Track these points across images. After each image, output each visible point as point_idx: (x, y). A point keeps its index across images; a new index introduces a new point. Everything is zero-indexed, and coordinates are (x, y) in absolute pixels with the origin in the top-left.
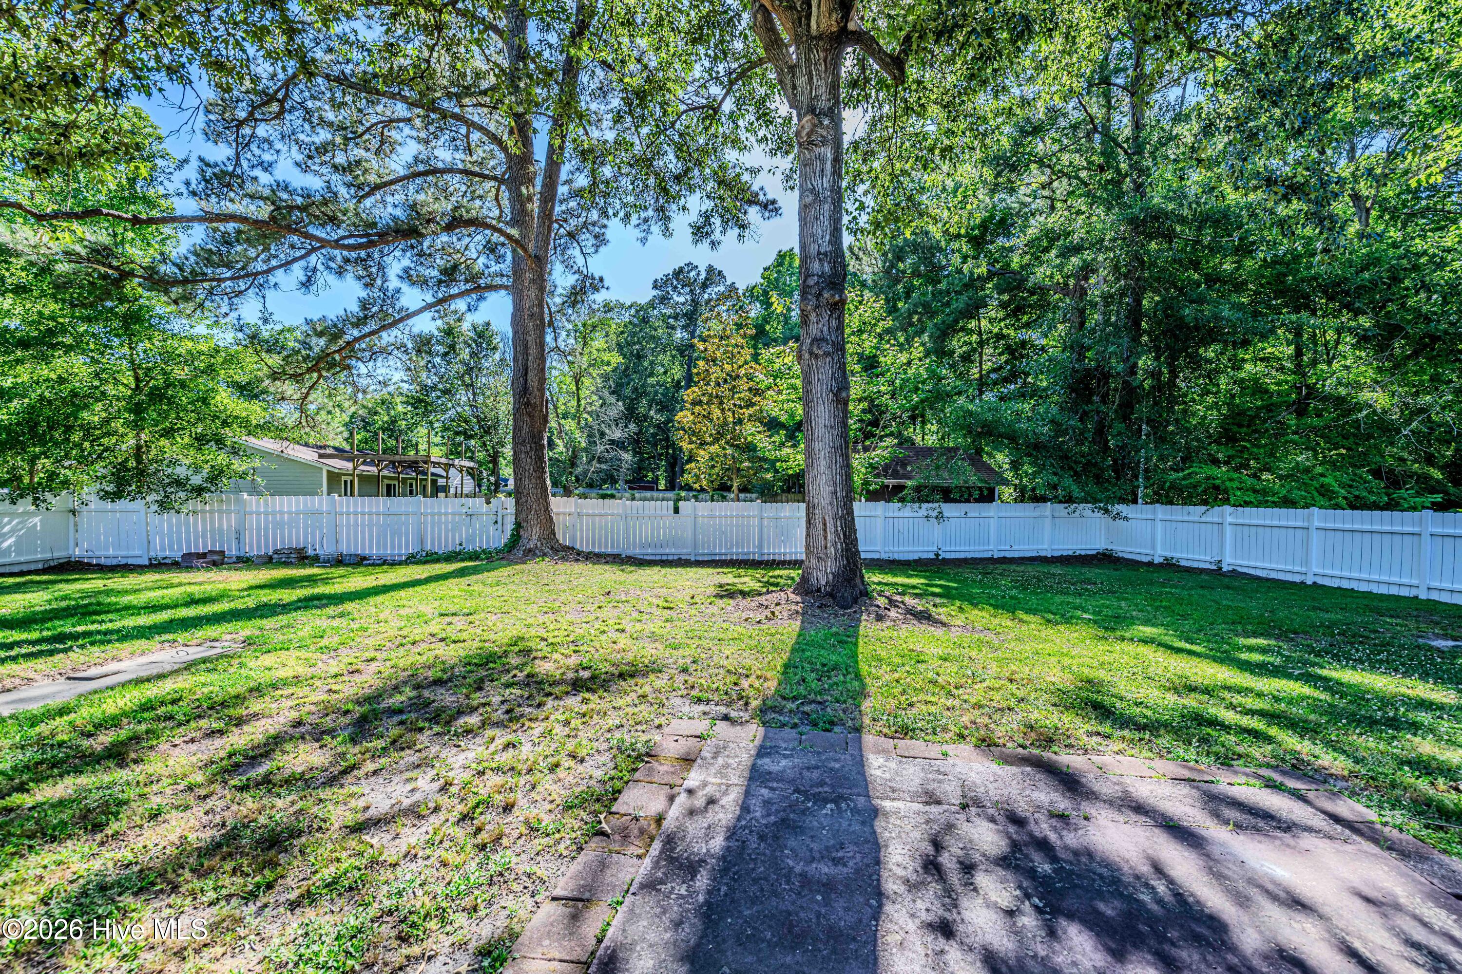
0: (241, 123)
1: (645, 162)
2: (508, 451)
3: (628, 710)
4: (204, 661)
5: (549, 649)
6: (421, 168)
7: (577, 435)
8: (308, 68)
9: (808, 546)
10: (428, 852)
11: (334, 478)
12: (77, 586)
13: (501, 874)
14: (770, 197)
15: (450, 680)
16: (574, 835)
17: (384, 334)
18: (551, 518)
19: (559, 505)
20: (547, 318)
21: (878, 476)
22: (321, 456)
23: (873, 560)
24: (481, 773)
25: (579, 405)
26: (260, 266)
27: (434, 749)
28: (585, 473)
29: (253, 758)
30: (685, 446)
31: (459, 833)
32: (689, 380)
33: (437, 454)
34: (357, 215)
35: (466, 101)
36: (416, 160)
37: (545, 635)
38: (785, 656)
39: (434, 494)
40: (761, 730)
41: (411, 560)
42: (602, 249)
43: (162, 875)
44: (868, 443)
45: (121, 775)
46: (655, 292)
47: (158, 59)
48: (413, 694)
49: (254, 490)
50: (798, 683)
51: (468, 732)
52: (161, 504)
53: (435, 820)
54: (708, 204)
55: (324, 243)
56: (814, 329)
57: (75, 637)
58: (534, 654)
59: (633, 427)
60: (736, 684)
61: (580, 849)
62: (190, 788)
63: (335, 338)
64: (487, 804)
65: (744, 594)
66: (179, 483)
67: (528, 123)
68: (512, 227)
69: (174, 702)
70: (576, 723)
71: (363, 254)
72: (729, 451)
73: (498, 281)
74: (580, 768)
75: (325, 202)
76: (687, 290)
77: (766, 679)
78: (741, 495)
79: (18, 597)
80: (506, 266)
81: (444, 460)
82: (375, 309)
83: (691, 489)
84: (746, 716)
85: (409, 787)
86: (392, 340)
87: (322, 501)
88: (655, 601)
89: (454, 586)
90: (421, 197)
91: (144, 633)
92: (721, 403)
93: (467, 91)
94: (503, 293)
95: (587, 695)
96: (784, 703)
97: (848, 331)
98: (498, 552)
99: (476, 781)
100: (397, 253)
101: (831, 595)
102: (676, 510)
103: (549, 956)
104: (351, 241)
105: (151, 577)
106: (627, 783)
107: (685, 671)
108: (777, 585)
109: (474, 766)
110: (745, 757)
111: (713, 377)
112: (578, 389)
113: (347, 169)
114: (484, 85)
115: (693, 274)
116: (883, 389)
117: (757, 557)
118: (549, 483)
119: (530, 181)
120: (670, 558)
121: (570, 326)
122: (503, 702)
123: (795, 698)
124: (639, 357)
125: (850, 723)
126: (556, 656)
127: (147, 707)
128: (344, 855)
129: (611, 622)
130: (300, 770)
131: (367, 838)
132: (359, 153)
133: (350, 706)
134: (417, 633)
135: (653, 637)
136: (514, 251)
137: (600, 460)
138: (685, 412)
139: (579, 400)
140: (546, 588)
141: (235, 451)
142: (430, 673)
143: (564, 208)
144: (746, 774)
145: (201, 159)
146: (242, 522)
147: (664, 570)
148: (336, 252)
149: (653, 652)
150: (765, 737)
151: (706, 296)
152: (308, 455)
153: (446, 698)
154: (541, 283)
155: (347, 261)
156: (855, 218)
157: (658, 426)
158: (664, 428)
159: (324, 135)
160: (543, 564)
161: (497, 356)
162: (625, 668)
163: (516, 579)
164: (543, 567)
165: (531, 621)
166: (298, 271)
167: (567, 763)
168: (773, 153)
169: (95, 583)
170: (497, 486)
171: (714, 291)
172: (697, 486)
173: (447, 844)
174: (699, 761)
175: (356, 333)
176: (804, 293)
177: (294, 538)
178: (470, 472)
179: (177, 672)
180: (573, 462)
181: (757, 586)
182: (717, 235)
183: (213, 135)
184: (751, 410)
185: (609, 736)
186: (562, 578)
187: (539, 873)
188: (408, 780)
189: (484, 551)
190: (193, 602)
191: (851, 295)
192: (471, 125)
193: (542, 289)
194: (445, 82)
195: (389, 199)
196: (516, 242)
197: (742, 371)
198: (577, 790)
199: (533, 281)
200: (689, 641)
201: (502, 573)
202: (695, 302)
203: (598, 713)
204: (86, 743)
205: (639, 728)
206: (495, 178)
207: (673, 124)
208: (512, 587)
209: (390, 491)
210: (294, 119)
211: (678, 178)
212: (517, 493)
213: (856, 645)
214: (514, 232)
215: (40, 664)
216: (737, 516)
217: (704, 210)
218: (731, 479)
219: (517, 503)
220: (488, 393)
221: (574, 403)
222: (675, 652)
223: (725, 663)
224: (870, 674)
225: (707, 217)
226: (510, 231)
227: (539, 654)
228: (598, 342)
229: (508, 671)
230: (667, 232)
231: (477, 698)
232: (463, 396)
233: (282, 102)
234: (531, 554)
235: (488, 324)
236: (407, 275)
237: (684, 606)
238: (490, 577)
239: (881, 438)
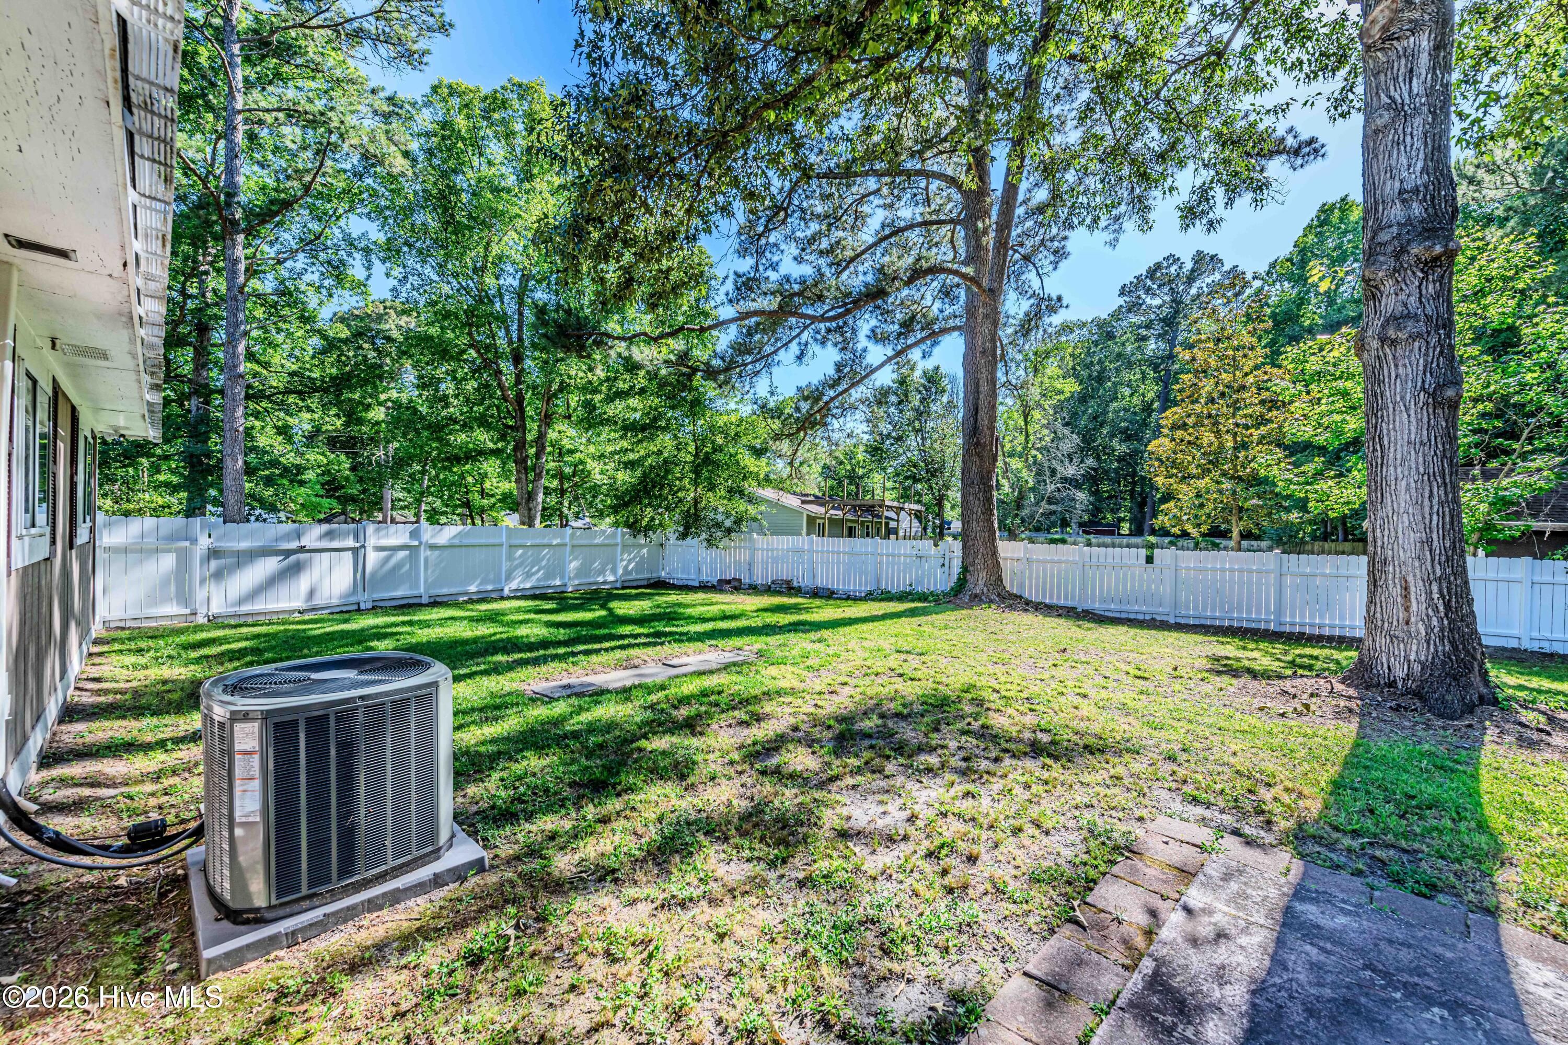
0: (760, 236)
1: (1118, 152)
2: (954, 494)
3: (1097, 789)
4: (735, 664)
5: (1003, 702)
6: (887, 231)
7: (1024, 474)
8: (806, 172)
9: (1370, 619)
10: (901, 877)
11: (811, 520)
12: (664, 599)
13: (969, 925)
14: (1305, 136)
15: (909, 715)
16: (1044, 913)
17: (853, 391)
18: (998, 563)
19: (1007, 549)
20: (999, 352)
21: (1518, 515)
22: (803, 502)
23: (1504, 649)
24: (944, 815)
25: (1027, 442)
26: (768, 349)
27: (899, 780)
28: (1032, 516)
29: (768, 750)
30: (1160, 481)
31: (925, 866)
32: (1167, 401)
33: (890, 498)
34: (838, 288)
35: (928, 154)
36: (883, 226)
37: (997, 687)
38: (1333, 771)
39: (887, 536)
40: (1297, 866)
41: (869, 597)
42: (1061, 265)
43: (719, 825)
44: (1494, 464)
45: (694, 742)
46: (1121, 301)
47: (716, 204)
48: (880, 722)
49: (761, 532)
50: (1361, 812)
51: (929, 770)
52: (708, 541)
53: (905, 849)
54: (1206, 175)
55: (814, 319)
56: (1389, 304)
57: (666, 634)
58: (987, 705)
59: (1090, 462)
60: (1250, 791)
61: (1052, 931)
62: (731, 763)
63: (817, 400)
64: (951, 847)
65: (1254, 675)
66: (718, 525)
67: (985, 155)
68: (967, 265)
69: (719, 693)
70: (1037, 788)
71: (841, 322)
72: (1227, 485)
73: (951, 323)
74: (1046, 840)
75: (816, 285)
76: (1166, 289)
77: (1301, 795)
78: (1245, 543)
79: (636, 603)
80: (958, 308)
81: (895, 504)
82: (846, 370)
83: (1167, 533)
84: (1269, 839)
85: (881, 809)
86: (858, 396)
87: (803, 541)
88: (1123, 667)
89: (906, 626)
90: (887, 259)
91: (700, 637)
92: (1216, 424)
93: (929, 144)
94: (956, 334)
95: (1049, 761)
96: (1335, 835)
97: (1455, 297)
98: (945, 595)
99: (940, 821)
100: (867, 316)
101: (1417, 694)
102: (1150, 560)
103: (1026, 1035)
104: (831, 314)
105: (700, 596)
106: (1104, 874)
107: (1171, 758)
108: (1310, 668)
109: (937, 805)
110: (1273, 893)
111: (1204, 392)
112: (1026, 423)
113: (830, 251)
114: (945, 131)
115: (1173, 270)
116: (1529, 377)
117: (1272, 627)
118: (996, 525)
119: (987, 213)
120: (1140, 617)
121: (1020, 357)
122: (960, 748)
123: (1355, 834)
124: (1100, 379)
125: (1471, 896)
126: (1010, 711)
127: (704, 694)
128: (835, 854)
129: (1070, 684)
130: (799, 768)
131: (850, 844)
132: (840, 234)
133: (832, 722)
134: (879, 665)
135: (1124, 710)
136: (968, 289)
137: (1050, 501)
138: (1162, 440)
139: (1027, 436)
140: (994, 637)
141: (751, 500)
142: (892, 706)
143: (1019, 230)
144: (1278, 916)
145: (736, 273)
146: (752, 556)
147: (1133, 631)
148: (822, 326)
149: (1127, 727)
150: (1305, 875)
151: (1193, 291)
152: (793, 502)
153: (909, 733)
154: (994, 318)
155: (829, 331)
156: (1477, 121)
157: (1120, 460)
158: (1131, 460)
159: (814, 227)
160: (989, 612)
161: (945, 399)
162: (1091, 741)
163: (963, 623)
164: (989, 615)
165: (981, 669)
166: (794, 348)
167: (1030, 830)
168: (1311, 77)
169: (673, 597)
170: (941, 531)
171: (1205, 282)
172: (1176, 531)
173: (916, 875)
174: (1201, 877)
175: (832, 393)
176: (1370, 257)
177: (785, 572)
178: (918, 515)
179: (718, 670)
180: (1019, 503)
181: (1275, 666)
182: (1219, 210)
183: (742, 252)
184: (1263, 430)
185: (1077, 813)
186: (1010, 628)
187: (1008, 939)
188: (881, 802)
189: (932, 593)
190: (725, 617)
191: (1463, 239)
192: (929, 175)
193: (995, 323)
194: (910, 143)
195: (861, 268)
196: (972, 279)
197: (1251, 379)
198: (1045, 864)
199: (986, 316)
200: (1175, 723)
201: (949, 617)
202: (1177, 302)
203: (1063, 785)
204: (674, 713)
205: (1114, 813)
206: (951, 221)
207: (1157, 94)
208: (959, 631)
209: (851, 533)
210: (794, 220)
211: (1162, 157)
212: (965, 536)
213: (1475, 777)
214: (969, 270)
215: (650, 651)
216: (1241, 571)
217: (1198, 183)
218: (1228, 522)
219: (964, 546)
220: (936, 436)
221: (1022, 438)
222: (1155, 733)
223: (1232, 760)
224: (1511, 830)
225: (1204, 194)
226: (964, 270)
227: (992, 706)
228: (1052, 368)
229: (963, 717)
230: (1145, 226)
231: (935, 739)
232: (912, 441)
233: (786, 209)
234: (977, 599)
235: (938, 368)
236: (874, 336)
237: (1165, 679)
238: (940, 619)
239: (1524, 456)
